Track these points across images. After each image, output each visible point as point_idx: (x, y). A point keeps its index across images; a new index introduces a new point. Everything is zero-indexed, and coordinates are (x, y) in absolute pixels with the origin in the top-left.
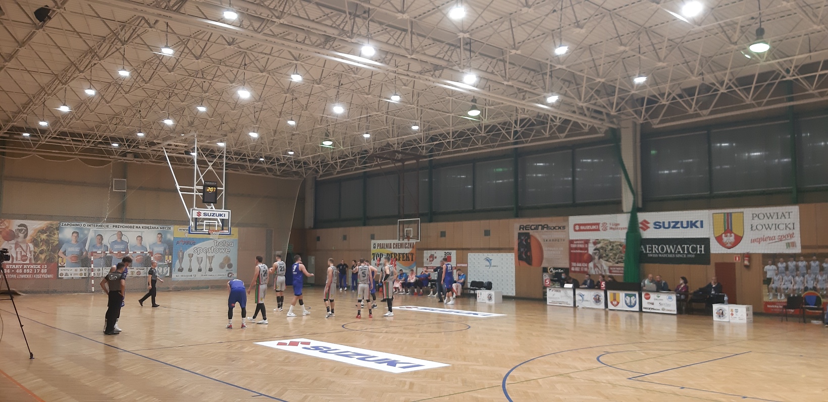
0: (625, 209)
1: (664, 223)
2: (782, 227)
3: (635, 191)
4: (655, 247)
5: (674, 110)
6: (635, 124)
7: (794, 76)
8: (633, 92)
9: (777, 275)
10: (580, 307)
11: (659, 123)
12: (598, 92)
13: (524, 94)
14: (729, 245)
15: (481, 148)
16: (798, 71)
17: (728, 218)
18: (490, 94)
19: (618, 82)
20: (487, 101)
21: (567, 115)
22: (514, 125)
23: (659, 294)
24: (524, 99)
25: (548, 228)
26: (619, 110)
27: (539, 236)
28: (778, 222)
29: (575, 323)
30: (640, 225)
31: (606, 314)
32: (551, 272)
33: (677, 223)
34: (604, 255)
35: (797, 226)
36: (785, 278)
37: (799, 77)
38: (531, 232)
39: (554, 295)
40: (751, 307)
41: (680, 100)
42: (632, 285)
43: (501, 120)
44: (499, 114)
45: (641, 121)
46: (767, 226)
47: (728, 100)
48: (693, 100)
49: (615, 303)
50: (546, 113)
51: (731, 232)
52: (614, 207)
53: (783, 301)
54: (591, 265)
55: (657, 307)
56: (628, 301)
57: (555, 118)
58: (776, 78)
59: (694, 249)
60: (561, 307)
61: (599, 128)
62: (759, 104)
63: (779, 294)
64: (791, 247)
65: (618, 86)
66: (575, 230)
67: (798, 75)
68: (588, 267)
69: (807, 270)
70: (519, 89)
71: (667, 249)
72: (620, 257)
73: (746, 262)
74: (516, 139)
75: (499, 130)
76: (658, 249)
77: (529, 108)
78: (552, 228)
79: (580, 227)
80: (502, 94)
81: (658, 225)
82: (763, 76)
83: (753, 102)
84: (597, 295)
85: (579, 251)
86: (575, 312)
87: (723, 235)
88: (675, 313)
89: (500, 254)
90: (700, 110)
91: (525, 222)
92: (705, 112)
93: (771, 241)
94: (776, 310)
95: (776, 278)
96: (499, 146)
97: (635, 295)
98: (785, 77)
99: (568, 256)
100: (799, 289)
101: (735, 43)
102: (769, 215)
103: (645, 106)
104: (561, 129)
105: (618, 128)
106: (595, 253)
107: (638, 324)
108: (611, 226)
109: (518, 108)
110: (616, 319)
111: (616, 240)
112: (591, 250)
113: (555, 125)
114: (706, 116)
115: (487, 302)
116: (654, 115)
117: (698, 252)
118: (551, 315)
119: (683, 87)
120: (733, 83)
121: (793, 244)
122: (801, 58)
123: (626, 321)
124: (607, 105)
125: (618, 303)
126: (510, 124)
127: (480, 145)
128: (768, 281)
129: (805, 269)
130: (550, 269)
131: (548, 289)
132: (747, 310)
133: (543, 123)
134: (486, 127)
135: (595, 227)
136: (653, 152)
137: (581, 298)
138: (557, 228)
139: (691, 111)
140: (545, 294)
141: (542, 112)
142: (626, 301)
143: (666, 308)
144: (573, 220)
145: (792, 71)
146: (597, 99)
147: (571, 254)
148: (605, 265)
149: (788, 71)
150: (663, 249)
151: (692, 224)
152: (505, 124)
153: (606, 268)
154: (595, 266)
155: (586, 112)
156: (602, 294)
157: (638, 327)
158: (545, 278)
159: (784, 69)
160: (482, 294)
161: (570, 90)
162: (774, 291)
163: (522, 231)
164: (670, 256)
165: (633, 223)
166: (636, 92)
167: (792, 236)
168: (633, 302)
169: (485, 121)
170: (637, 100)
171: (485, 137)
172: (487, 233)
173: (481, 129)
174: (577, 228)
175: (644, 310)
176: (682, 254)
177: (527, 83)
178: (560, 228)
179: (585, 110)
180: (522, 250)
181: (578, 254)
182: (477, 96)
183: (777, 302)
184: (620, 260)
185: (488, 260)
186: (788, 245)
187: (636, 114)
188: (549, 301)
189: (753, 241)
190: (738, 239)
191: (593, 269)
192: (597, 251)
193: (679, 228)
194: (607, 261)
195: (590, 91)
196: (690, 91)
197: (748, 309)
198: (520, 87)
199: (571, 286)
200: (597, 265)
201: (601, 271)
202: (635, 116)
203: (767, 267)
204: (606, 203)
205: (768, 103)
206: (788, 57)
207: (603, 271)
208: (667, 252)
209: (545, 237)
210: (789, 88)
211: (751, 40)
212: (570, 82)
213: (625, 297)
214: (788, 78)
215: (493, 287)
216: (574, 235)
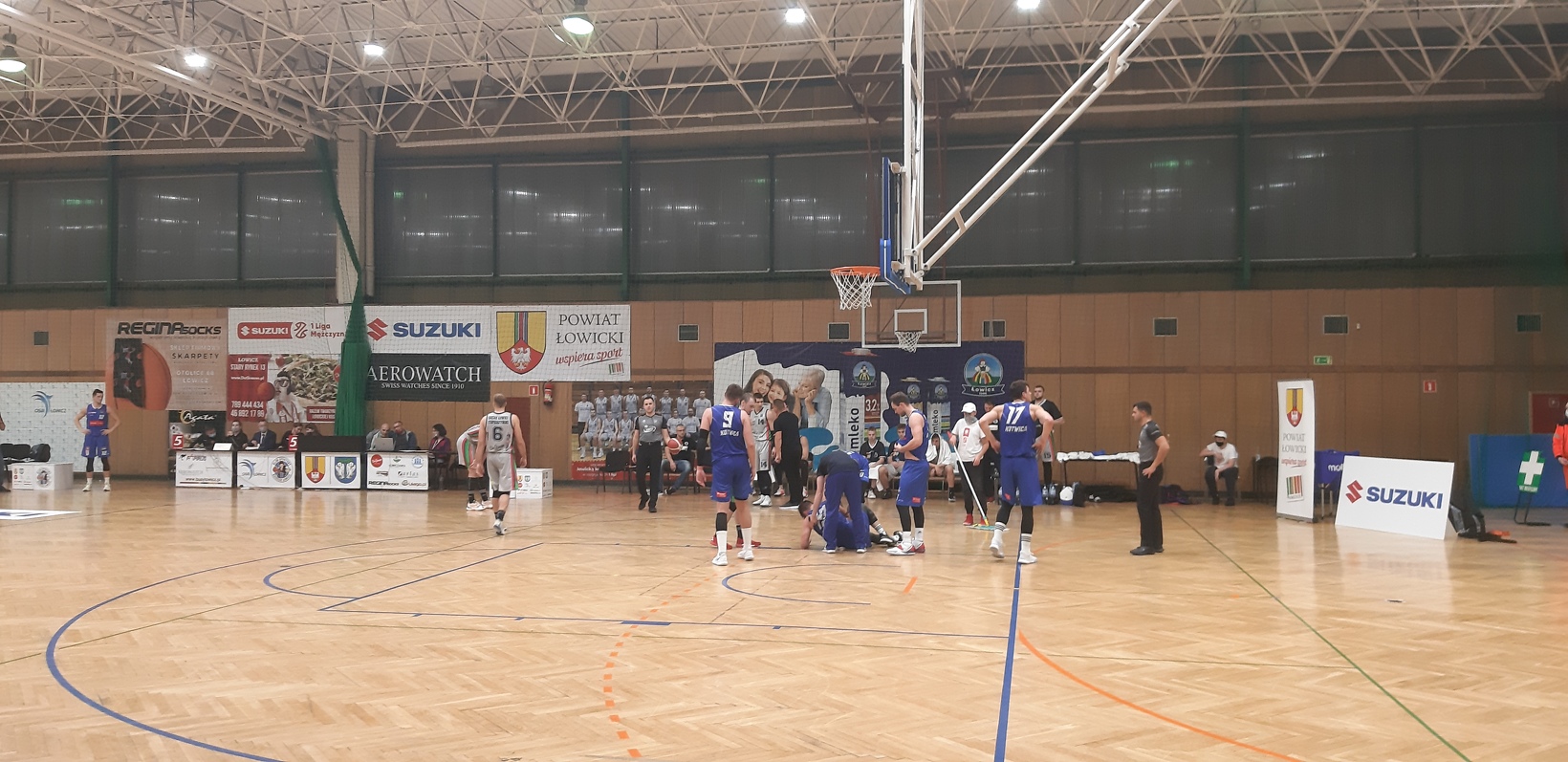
0: (341, 300)
1: (412, 325)
2: (604, 338)
3: (362, 265)
4: (395, 370)
5: (436, 118)
6: (364, 136)
7: (631, 85)
8: (360, 72)
9: (593, 417)
10: (246, 486)
11: (408, 140)
12: (291, 61)
13: (129, 39)
14: (522, 367)
15: (28, 149)
16: (639, 77)
17: (522, 320)
18: (49, 28)
19: (332, 48)
20: (44, 46)
21: (229, 101)
22: (109, 106)
23: (398, 456)
24: (130, 51)
25: (183, 329)
26: (336, 104)
27: (163, 345)
28: (598, 329)
29: (234, 517)
30: (370, 330)
31: (298, 498)
32: (188, 420)
33: (436, 326)
34: (299, 385)
35: (627, 338)
36: (606, 422)
37: (638, 89)
38: (145, 338)
39: (189, 467)
40: (550, 471)
41: (447, 101)
42: (351, 440)
43: (78, 90)
44: (74, 78)
45: (375, 131)
46: (582, 337)
47: (528, 112)
48: (469, 102)
49: (316, 476)
50: (185, 89)
51: (525, 345)
52: (321, 292)
53: (600, 460)
54: (272, 404)
55: (394, 479)
56: (341, 472)
57: (202, 101)
58: (605, 85)
59: (464, 374)
60: (208, 488)
61: (295, 135)
62: (578, 128)
63: (595, 449)
64: (616, 372)
65: (331, 57)
66: (241, 337)
67: (638, 85)
68: (264, 409)
69: (638, 410)
70: (119, 28)
71: (416, 374)
72: (330, 388)
73: (548, 397)
74: (114, 137)
75: (74, 112)
76: (400, 374)
77: (143, 73)
78: (193, 330)
79: (250, 331)
80: (79, 32)
81: (401, 330)
82: (586, 80)
83: (567, 122)
84: (281, 462)
85: (248, 378)
86: (234, 497)
87: (513, 350)
88: (426, 488)
89: (71, 385)
90: (482, 125)
91: (130, 316)
92: (491, 129)
93: (587, 362)
94: (589, 475)
95: (592, 423)
96: (73, 148)
97: (353, 460)
98: (618, 87)
99: (225, 389)
100: (625, 439)
101: (540, 11)
102: (585, 318)
103: (382, 105)
104: (216, 128)
105: (332, 139)
106: (282, 381)
107: (358, 511)
108: (315, 330)
109: (119, 71)
110: (316, 507)
111: (322, 357)
112: (272, 377)
113: (202, 117)
114: (491, 137)
115: (38, 487)
116: (400, 124)
117: (471, 380)
118: (184, 505)
119: (452, 79)
120: (536, 83)
121: (620, 367)
122: (641, 56)
123: (335, 508)
124: (311, 91)
125: (322, 476)
126: (100, 104)
127: (26, 142)
128: (579, 428)
129: (634, 406)
130: (185, 415)
131: (178, 456)
132: (543, 478)
133: (175, 109)
134: (41, 103)
135: (282, 330)
136: (398, 194)
137: (248, 470)
138: (203, 330)
139: (466, 125)
140: (172, 465)
141: (174, 87)
142: (336, 472)
143: (410, 481)
144: (237, 315)
145: (628, 77)
146: (290, 76)
147: (230, 383)
148: (299, 404)
149: (622, 77)
150: (408, 374)
151: (461, 330)
152: (89, 100)
153: (302, 411)
154: (280, 407)
155: (267, 99)
156: (291, 459)
157: (358, 517)
158: (172, 433)
159: (617, 72)
160: (25, 471)
161: (236, 49)
162: (587, 444)
163: (123, 335)
164: (423, 386)
165: (356, 322)
166: (367, 73)
167: (618, 353)
168: (350, 472)
169: (39, 89)
170: (369, 90)
171: (39, 125)
172: (41, 338)
173: (29, 106)
174: (245, 331)
175: (369, 486)
176: (442, 382)
177: (139, 19)
178: (208, 330)
179: (266, 94)
180: (124, 375)
181: (245, 383)
182: (17, 28)
183: (592, 462)
184: (328, 394)
185: (42, 397)
186: (612, 368)
187: (368, 117)
188: (179, 479)
189: (559, 361)
190: (537, 357)
191: (275, 413)
192: (284, 378)
193: (438, 335)
194: (303, 396)
195: (277, 57)
196: (466, 88)
197: (545, 476)
198: (121, 24)
199: (228, 446)
200: (284, 404)
201: (292, 417)
202: (366, 120)
203: (580, 405)
204: (305, 285)
205: (592, 128)
206: (623, 51)
207: (296, 417)
208: (416, 379)
209: (173, 348)
210: (624, 106)
211: (566, 10)
212: (233, 31)
213: (336, 464)
214: (622, 88)
215: (52, 454)
216: (238, 346)
